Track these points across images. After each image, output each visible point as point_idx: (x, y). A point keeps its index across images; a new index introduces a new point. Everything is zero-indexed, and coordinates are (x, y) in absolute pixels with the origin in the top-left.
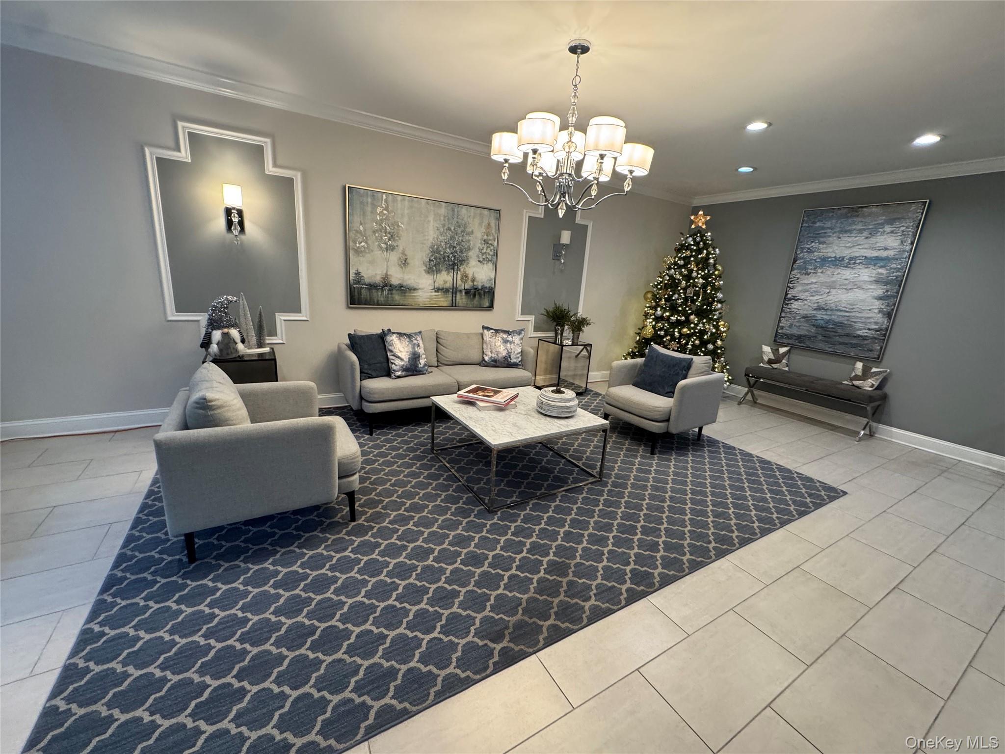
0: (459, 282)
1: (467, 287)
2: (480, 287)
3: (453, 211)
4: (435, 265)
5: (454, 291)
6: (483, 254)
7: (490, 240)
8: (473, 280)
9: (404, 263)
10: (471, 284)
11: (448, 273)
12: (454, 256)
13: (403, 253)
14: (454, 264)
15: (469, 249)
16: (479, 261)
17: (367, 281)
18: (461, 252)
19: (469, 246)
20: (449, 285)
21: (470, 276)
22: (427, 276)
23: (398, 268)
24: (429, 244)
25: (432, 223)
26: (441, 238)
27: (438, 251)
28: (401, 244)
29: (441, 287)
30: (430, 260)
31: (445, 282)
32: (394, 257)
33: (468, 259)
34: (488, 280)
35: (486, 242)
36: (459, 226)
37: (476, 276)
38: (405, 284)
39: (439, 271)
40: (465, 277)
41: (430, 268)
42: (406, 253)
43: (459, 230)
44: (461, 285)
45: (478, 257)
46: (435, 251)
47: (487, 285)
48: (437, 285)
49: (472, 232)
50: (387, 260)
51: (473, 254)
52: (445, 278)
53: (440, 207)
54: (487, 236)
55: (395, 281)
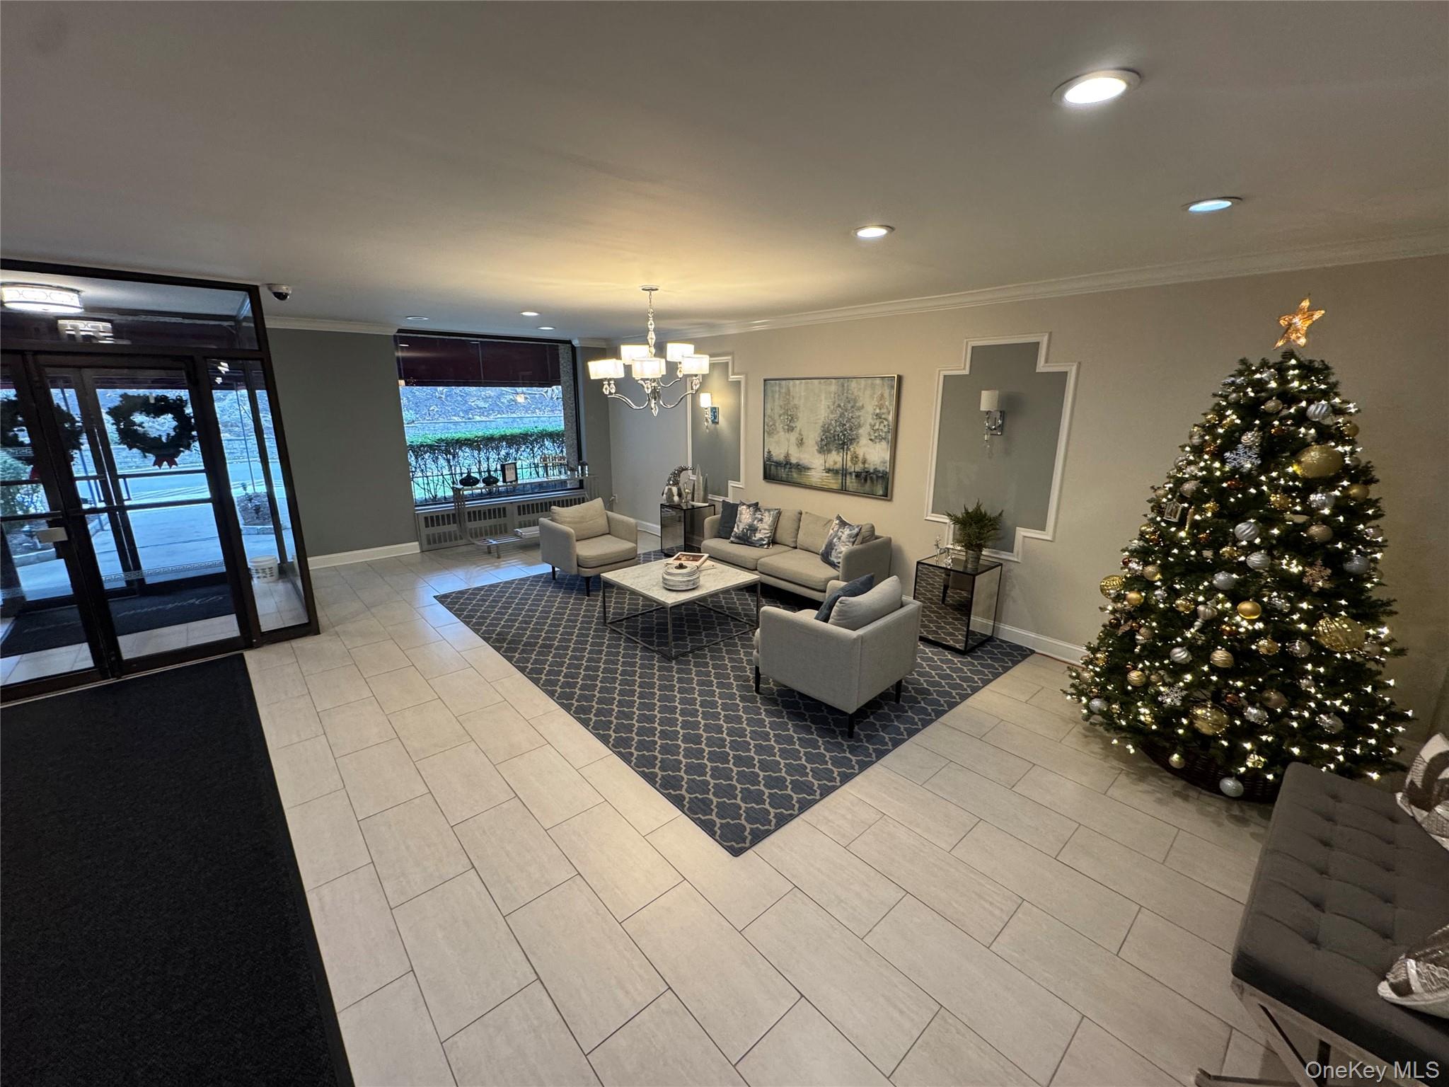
0: (849, 464)
1: (857, 470)
2: (871, 471)
3: (843, 386)
4: (826, 445)
5: (843, 473)
6: (875, 431)
7: (883, 414)
8: (864, 462)
9: (801, 443)
10: (861, 466)
11: (838, 453)
12: (844, 435)
13: (800, 434)
14: (844, 443)
15: (860, 426)
16: (871, 440)
17: (775, 459)
18: (851, 430)
19: (859, 423)
20: (839, 466)
21: (861, 457)
22: (818, 455)
23: (796, 447)
24: (820, 423)
25: (823, 403)
26: (832, 416)
27: (829, 431)
28: (799, 425)
29: (831, 468)
30: (822, 440)
31: (835, 463)
32: (793, 437)
33: (858, 438)
34: (881, 462)
35: (878, 416)
36: (849, 402)
37: (868, 457)
38: (801, 463)
39: (829, 451)
40: (855, 458)
41: (821, 448)
42: (802, 433)
43: (849, 406)
44: (850, 467)
45: (870, 435)
46: (826, 430)
47: (881, 469)
48: (827, 465)
49: (863, 407)
50: (788, 440)
51: (864, 431)
52: (835, 459)
53: (831, 384)
54: (880, 409)
55: (794, 461)
